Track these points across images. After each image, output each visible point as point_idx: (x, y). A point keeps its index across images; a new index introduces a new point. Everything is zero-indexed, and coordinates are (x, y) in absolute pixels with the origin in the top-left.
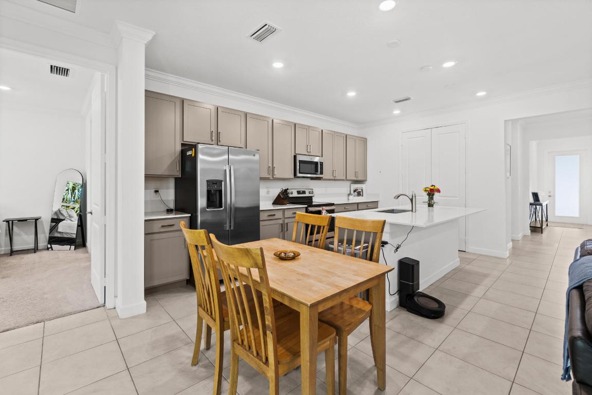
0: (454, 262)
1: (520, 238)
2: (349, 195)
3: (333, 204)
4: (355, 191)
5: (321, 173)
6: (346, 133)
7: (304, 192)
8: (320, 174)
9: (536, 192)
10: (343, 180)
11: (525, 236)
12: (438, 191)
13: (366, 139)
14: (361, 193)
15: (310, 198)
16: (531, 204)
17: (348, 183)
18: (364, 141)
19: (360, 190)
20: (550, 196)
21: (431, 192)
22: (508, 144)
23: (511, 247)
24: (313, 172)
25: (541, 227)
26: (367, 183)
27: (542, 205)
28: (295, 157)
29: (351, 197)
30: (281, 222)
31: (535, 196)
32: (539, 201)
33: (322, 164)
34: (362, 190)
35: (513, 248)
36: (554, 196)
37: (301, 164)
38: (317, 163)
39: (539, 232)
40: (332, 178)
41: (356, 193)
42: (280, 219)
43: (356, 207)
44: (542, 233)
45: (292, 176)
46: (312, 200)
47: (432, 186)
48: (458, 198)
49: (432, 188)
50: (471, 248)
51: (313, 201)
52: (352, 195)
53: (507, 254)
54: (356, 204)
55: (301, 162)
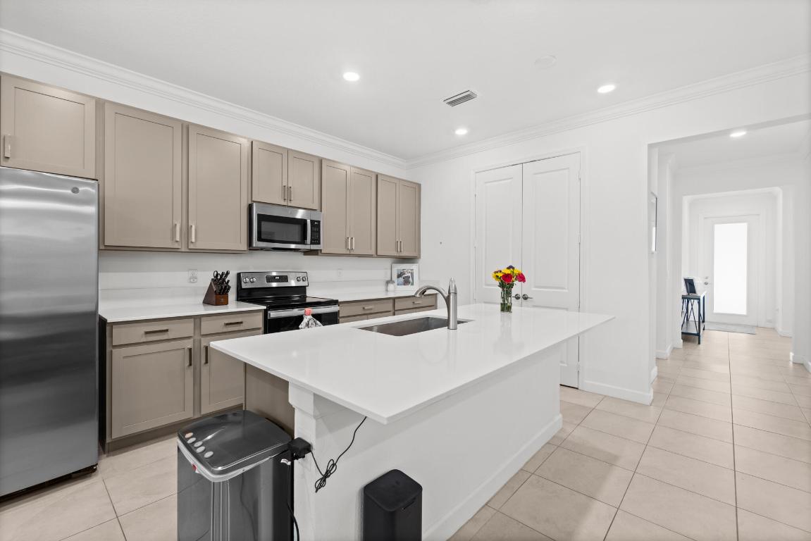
0: (552, 424)
1: (669, 355)
2: (388, 282)
3: (335, 302)
4: (399, 276)
5: (316, 240)
6: (377, 170)
7: (284, 279)
8: (312, 243)
9: (690, 278)
10: (371, 256)
11: (674, 348)
12: (521, 278)
13: (419, 185)
14: (411, 279)
15: (302, 290)
16: (684, 298)
17: (388, 262)
18: (417, 188)
19: (410, 275)
20: (706, 284)
21: (506, 281)
22: (652, 193)
23: (656, 375)
24: (297, 238)
25: (698, 335)
26: (421, 261)
27: (699, 299)
28: (250, 208)
29: (391, 287)
30: (189, 344)
31: (690, 284)
32: (695, 292)
33: (316, 225)
34: (412, 274)
35: (658, 376)
36: (712, 284)
37: (263, 223)
38: (303, 223)
39: (693, 341)
40: (344, 251)
41: (401, 280)
42: (189, 338)
43: (389, 306)
44: (699, 343)
45: (244, 247)
46: (305, 292)
47: (510, 267)
48: (567, 291)
49: (508, 272)
50: (587, 383)
51: (308, 295)
52: (393, 282)
53: (650, 395)
54: (392, 301)
55: (262, 218)
